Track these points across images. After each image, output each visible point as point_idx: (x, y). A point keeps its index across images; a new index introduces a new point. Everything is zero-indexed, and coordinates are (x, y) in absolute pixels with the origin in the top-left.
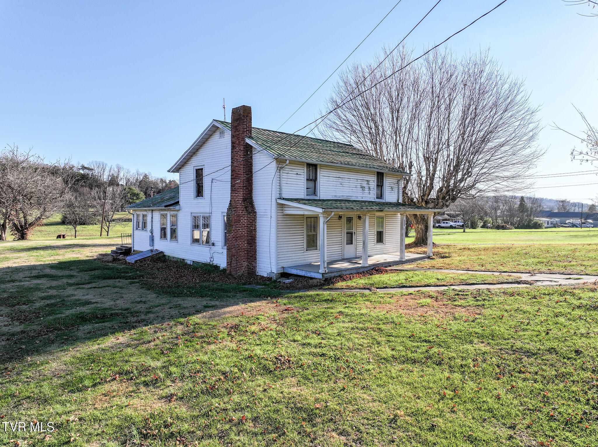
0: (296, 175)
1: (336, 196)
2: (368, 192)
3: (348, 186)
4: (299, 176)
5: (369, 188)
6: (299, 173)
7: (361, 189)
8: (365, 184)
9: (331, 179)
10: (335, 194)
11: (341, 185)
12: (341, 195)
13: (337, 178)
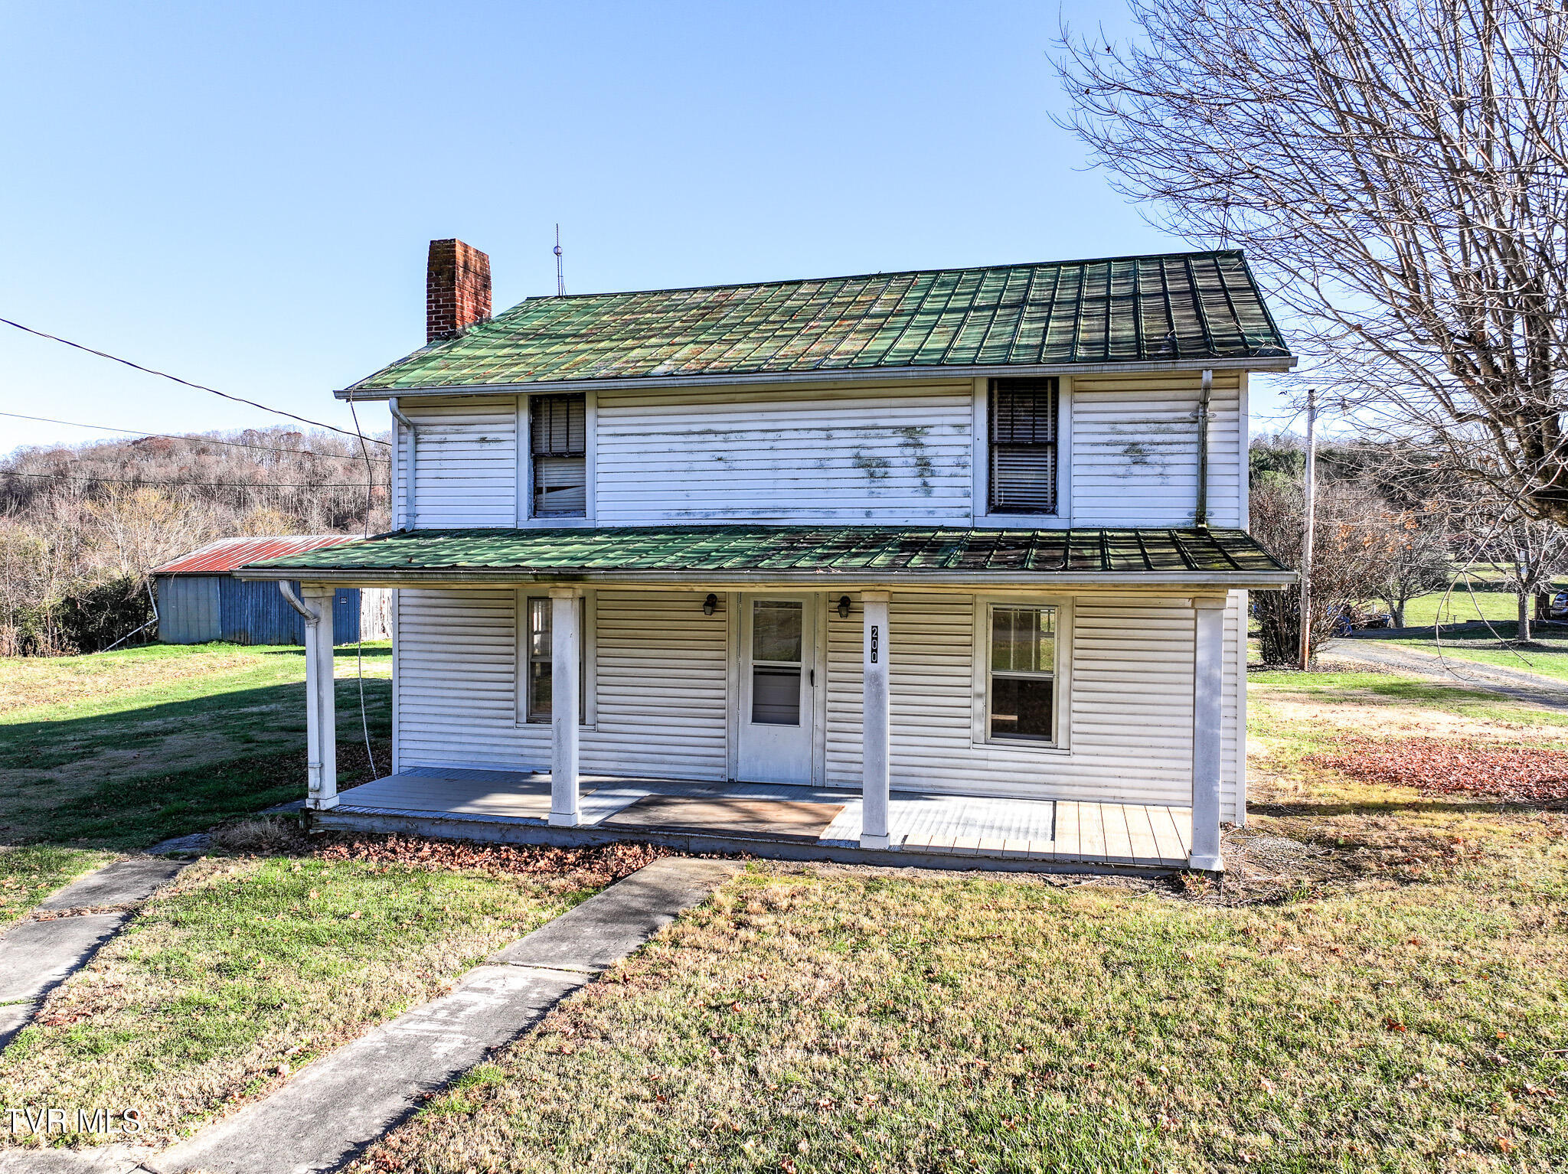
0: (477, 446)
1: (688, 512)
2: (918, 482)
3: (769, 464)
4: (493, 446)
5: (924, 466)
6: (490, 437)
7: (862, 472)
8: (888, 447)
9: (660, 443)
10: (683, 505)
11: (721, 465)
12: (722, 504)
13: (696, 438)
